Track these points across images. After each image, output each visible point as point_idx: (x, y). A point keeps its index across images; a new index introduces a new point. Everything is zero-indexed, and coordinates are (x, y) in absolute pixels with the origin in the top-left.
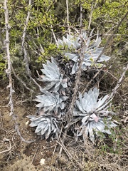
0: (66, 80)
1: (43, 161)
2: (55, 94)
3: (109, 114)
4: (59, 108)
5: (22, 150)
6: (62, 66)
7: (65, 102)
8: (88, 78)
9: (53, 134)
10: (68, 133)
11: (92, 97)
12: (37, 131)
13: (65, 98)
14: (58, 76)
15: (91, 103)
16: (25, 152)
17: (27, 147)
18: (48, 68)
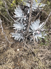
0: (25, 16)
1: (18, 50)
2: (21, 23)
3: (44, 30)
4: (23, 29)
5: (10, 46)
6: (23, 10)
7: (25, 26)
8: (35, 15)
9: (21, 40)
10: (28, 39)
11: (37, 23)
12: (15, 39)
13: (26, 25)
14: (22, 15)
15: (36, 26)
16: (11, 47)
17: (12, 45)
18: (17, 11)
